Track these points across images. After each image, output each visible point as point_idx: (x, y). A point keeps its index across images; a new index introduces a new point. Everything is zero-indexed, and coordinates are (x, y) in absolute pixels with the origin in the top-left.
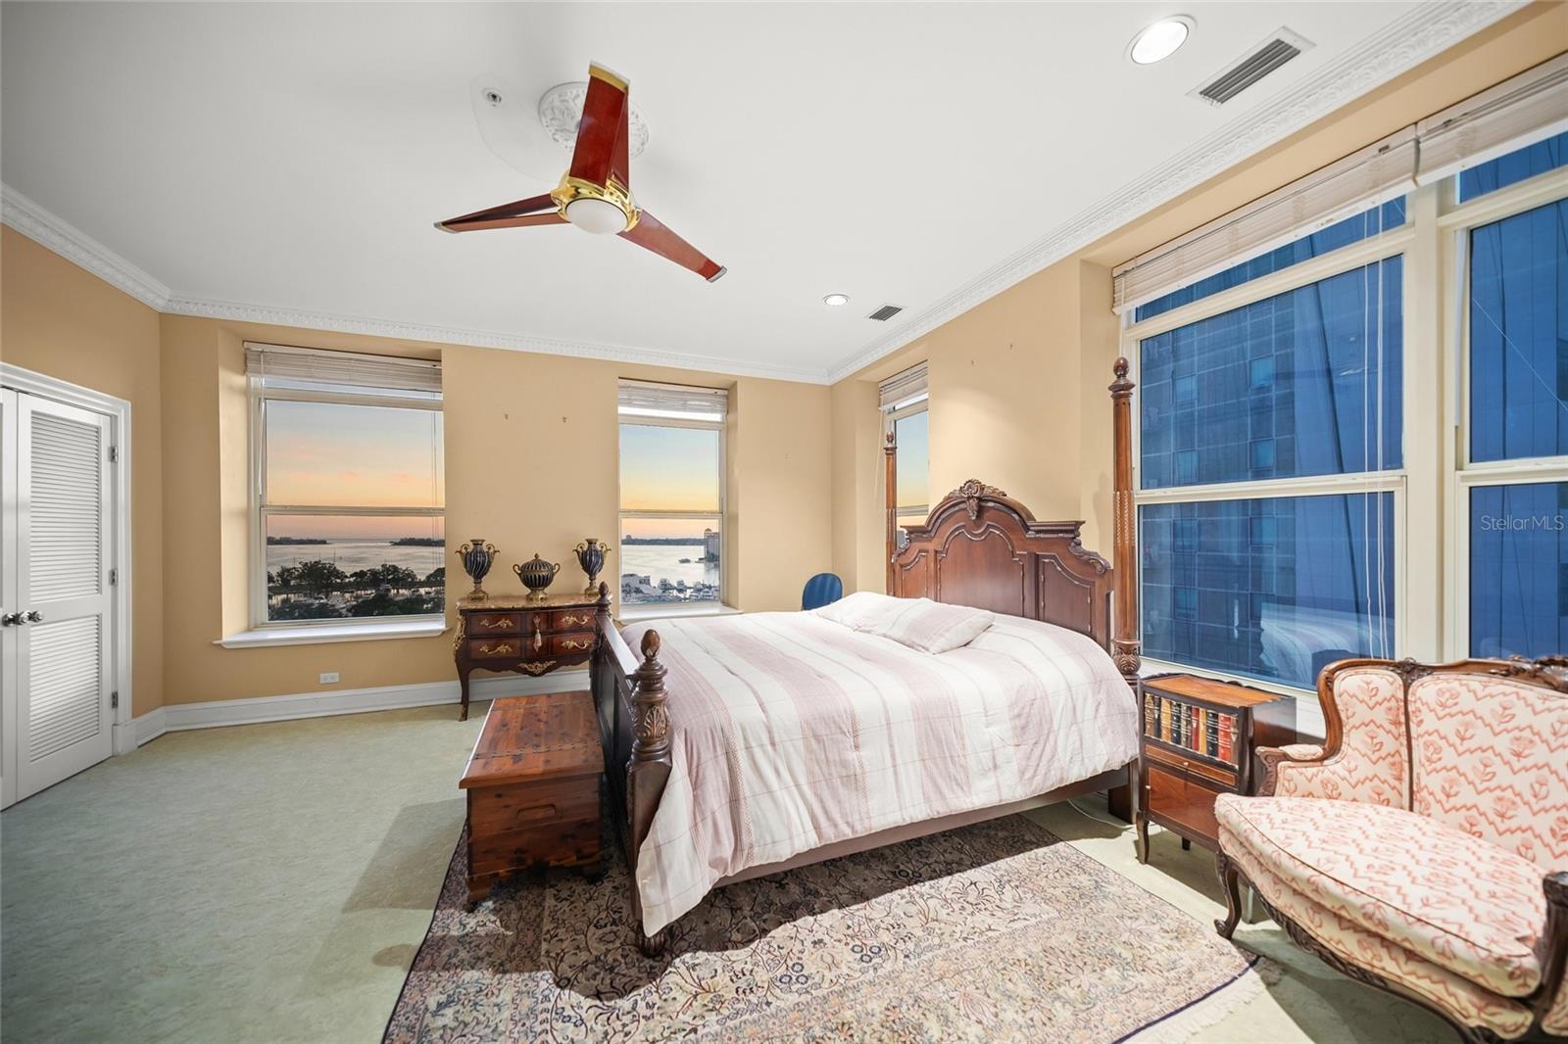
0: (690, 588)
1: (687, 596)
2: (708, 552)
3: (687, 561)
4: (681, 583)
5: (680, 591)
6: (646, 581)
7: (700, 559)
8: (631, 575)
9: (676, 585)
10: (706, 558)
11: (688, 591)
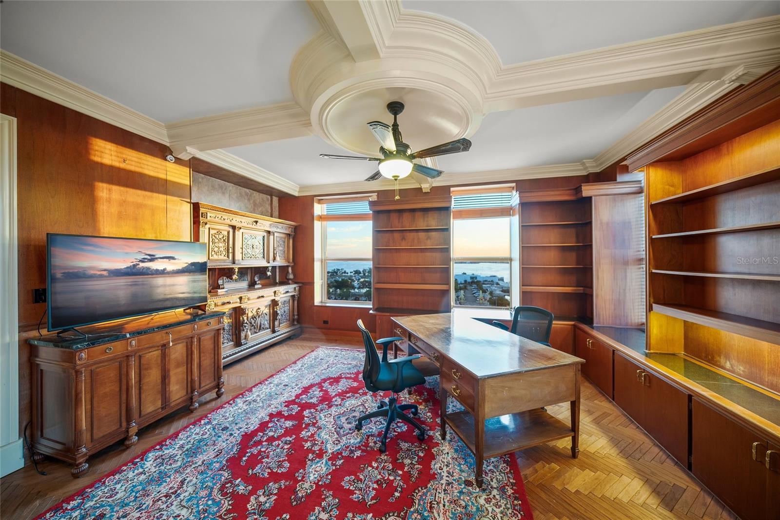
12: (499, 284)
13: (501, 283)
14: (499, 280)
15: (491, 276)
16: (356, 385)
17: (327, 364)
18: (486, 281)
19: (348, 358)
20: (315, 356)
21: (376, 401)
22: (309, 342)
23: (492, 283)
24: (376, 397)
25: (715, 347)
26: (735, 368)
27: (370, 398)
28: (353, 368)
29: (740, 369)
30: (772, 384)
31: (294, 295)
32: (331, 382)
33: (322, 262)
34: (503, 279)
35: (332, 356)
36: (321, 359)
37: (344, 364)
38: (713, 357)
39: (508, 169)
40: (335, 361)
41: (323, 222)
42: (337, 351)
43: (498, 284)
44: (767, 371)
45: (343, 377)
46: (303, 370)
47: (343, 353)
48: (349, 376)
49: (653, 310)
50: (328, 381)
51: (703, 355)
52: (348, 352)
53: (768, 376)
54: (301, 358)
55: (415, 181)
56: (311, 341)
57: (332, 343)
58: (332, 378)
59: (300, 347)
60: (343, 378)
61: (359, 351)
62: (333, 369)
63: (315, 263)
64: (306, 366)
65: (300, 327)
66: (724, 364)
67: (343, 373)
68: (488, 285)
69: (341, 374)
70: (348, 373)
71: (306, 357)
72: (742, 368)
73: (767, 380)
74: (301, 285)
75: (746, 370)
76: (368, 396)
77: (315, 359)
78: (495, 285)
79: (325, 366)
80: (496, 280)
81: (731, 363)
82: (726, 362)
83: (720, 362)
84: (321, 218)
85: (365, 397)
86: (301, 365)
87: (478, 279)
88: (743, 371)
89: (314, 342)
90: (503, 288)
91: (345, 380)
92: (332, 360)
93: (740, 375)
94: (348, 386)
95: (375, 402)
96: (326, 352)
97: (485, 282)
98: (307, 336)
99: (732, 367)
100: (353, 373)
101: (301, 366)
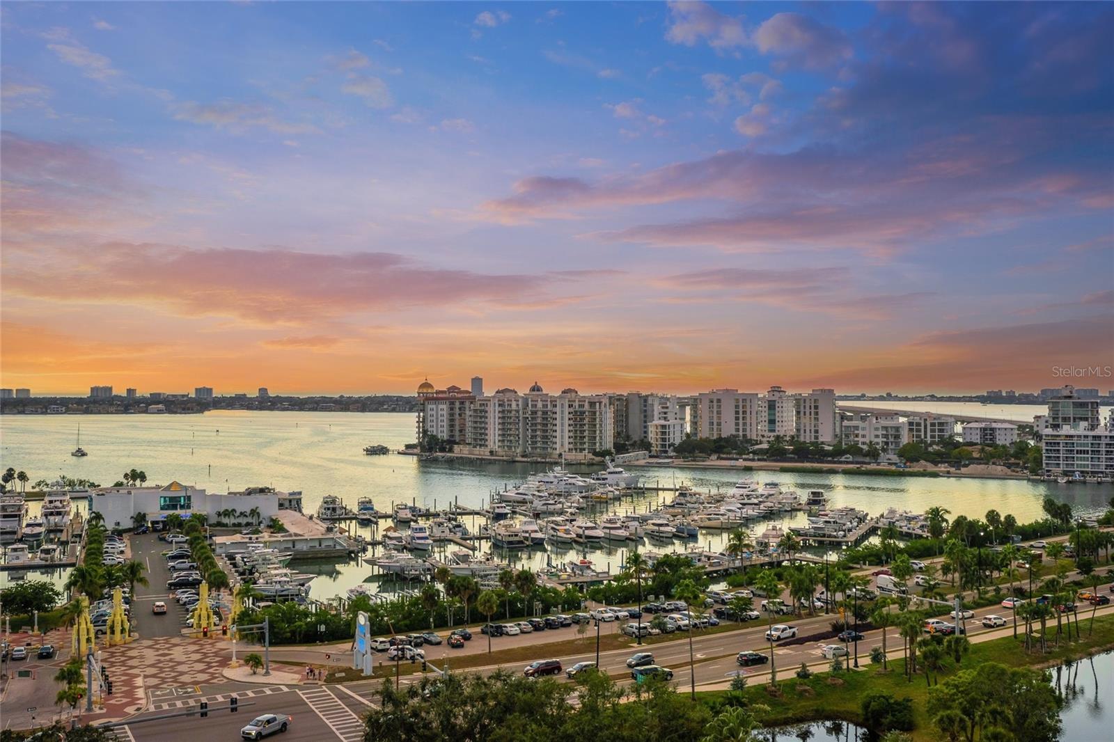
0: (386, 517)
1: (379, 538)
2: (425, 432)
3: (380, 451)
4: (366, 505)
5: (365, 523)
6: (293, 502)
7: (408, 447)
8: (262, 491)
9: (355, 510)
10: (420, 444)
11: (381, 522)
12: (281, 529)
13: (287, 519)
14: (281, 506)
15: (250, 492)
18: (227, 513)
23: (251, 523)
34: (299, 501)
43: (275, 526)
68: (238, 538)
78: (266, 536)
80: (269, 509)
87: (197, 508)
90: (299, 546)
97: (225, 520)
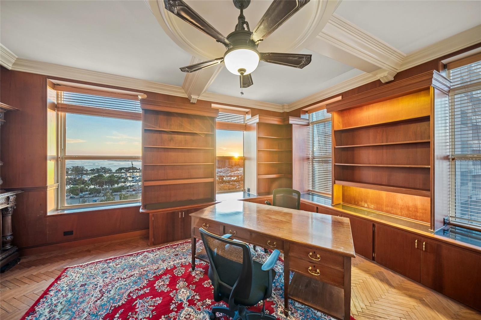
16: (160, 302)
17: (98, 289)
19: (124, 269)
20: (68, 285)
21: (199, 309)
22: (43, 266)
24: (195, 304)
25: (359, 198)
26: (370, 206)
27: (190, 309)
28: (139, 279)
29: (372, 206)
30: (387, 211)
31: (7, 208)
32: (122, 313)
33: (57, 161)
35: (98, 275)
36: (82, 286)
37: (124, 279)
38: (358, 203)
39: (249, 99)
40: (107, 281)
41: (59, 113)
42: (101, 265)
44: (385, 206)
45: (134, 297)
46: (58, 316)
47: (111, 264)
48: (142, 292)
49: (336, 183)
50: (118, 315)
51: (353, 202)
52: (118, 261)
53: (385, 208)
54: (42, 297)
55: (184, 91)
56: (43, 264)
57: (84, 256)
58: (120, 307)
59: (27, 281)
60: (136, 300)
61: (131, 255)
62: (112, 292)
63: (48, 162)
64: (60, 307)
65: (17, 251)
66: (364, 205)
67: (131, 292)
69: (129, 295)
70: (137, 289)
71: (52, 293)
72: (373, 206)
73: (385, 209)
74: (20, 192)
75: (375, 206)
76: (186, 308)
77: (71, 290)
79: (97, 294)
81: (368, 204)
82: (365, 204)
83: (362, 204)
84: (56, 107)
85: (184, 312)
86: (48, 310)
88: (373, 207)
89: (51, 263)
91: (141, 301)
92: (101, 281)
93: (372, 209)
94: (151, 308)
95: (199, 312)
96: (84, 272)
98: (32, 258)
99: (368, 206)
100: (144, 287)
101: (50, 312)
